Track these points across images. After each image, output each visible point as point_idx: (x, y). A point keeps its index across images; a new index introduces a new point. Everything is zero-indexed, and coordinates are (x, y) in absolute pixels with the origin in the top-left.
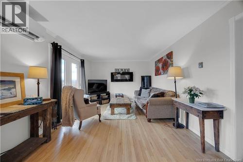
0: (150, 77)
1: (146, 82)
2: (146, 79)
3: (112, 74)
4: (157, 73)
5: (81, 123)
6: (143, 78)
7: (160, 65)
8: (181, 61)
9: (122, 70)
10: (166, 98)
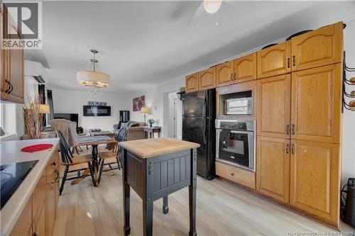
0: (129, 112)
1: (125, 116)
2: (124, 113)
3: (84, 107)
4: (135, 109)
6: (121, 113)
7: (137, 103)
8: (149, 103)
9: (97, 103)
10: (140, 127)
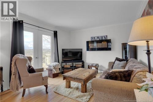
5: (24, 91)
9: (98, 37)
